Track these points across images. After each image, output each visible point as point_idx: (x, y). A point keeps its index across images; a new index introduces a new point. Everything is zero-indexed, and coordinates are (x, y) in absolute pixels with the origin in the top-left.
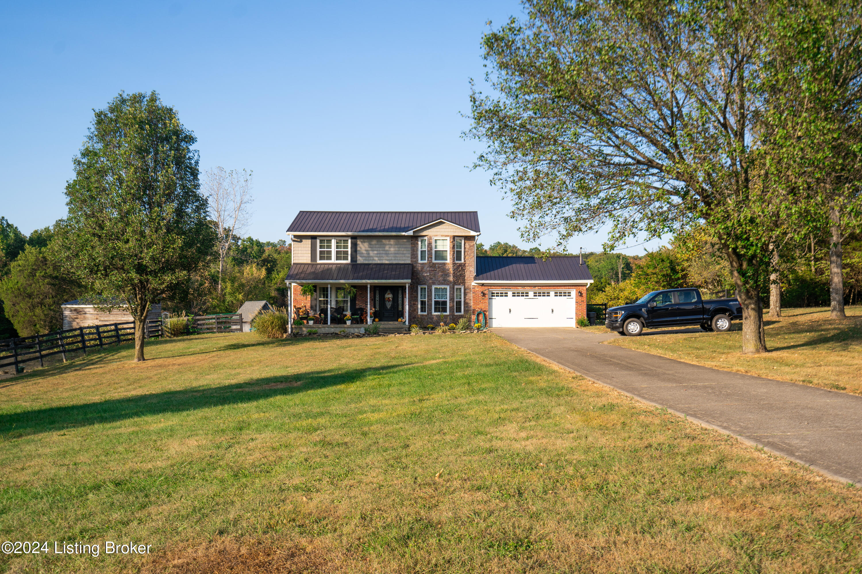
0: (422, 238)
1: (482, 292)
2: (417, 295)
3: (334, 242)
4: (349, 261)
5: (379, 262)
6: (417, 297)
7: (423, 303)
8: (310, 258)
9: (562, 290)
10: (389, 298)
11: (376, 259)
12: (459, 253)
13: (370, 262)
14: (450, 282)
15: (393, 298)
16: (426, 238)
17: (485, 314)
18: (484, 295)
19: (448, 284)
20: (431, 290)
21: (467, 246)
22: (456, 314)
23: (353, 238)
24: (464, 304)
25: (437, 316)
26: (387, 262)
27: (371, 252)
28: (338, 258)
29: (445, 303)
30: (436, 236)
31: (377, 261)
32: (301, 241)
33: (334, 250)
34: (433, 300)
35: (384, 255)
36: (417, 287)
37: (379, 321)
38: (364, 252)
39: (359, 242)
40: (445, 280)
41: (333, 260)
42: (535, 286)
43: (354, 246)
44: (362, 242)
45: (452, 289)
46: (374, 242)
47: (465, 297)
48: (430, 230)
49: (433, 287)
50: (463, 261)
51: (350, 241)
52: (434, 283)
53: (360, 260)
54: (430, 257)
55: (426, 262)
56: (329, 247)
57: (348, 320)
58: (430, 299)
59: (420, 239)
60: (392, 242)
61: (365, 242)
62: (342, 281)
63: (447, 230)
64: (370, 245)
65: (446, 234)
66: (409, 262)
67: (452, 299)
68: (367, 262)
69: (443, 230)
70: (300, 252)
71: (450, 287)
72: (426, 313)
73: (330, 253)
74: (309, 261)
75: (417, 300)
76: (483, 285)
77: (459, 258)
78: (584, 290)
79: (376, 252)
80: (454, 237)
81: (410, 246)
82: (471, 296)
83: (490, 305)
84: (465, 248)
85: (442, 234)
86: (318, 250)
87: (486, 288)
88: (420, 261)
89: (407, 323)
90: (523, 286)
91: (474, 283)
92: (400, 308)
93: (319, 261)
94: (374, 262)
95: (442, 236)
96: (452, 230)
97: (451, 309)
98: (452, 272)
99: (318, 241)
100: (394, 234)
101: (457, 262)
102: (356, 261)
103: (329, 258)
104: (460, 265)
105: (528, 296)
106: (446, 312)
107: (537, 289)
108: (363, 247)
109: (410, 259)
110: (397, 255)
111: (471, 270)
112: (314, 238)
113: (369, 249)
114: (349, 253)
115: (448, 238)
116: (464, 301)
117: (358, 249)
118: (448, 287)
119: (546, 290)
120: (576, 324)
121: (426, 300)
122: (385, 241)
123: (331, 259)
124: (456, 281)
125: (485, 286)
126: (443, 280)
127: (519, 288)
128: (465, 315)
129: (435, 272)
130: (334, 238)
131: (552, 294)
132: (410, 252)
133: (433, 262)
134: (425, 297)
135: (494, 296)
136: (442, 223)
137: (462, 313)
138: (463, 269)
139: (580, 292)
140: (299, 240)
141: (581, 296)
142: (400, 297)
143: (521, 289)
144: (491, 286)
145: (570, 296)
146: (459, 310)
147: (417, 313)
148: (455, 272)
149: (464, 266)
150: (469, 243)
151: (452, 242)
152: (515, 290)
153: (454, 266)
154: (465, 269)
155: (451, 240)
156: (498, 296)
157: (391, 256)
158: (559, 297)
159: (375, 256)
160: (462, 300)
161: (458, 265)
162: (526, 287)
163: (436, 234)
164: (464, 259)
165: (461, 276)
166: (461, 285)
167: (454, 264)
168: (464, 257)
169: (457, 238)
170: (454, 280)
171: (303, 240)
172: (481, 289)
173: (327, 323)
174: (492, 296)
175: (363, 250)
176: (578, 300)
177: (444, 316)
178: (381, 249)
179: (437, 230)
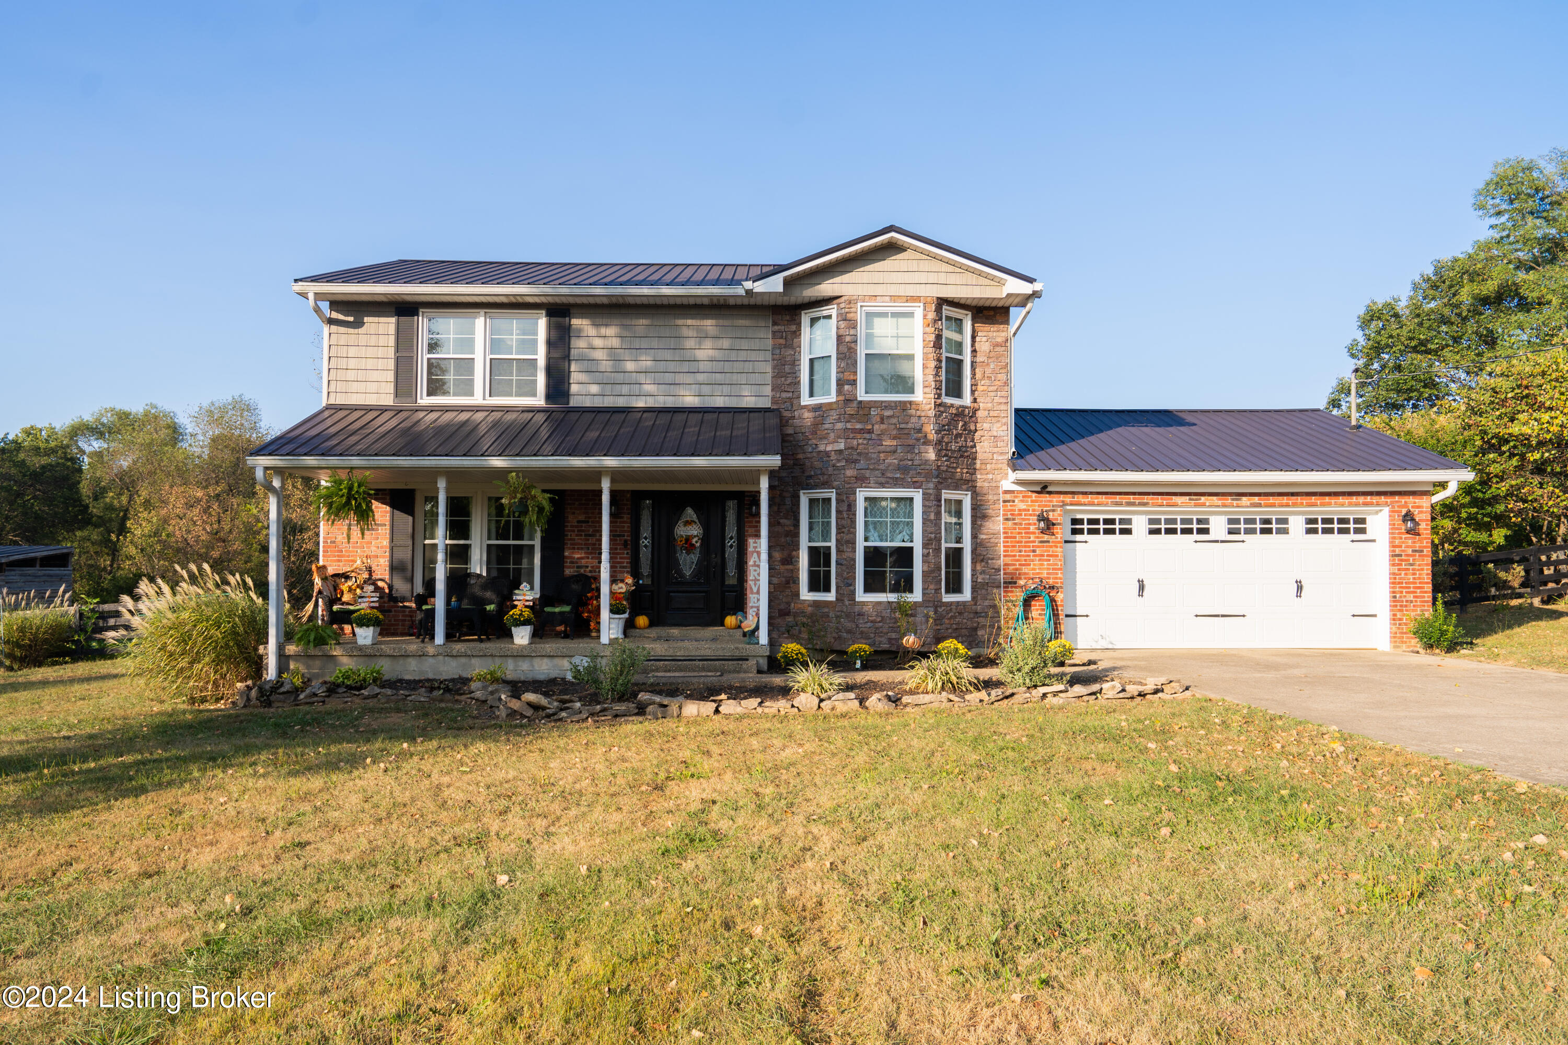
0: (816, 312)
1: (1042, 518)
2: (797, 525)
3: (482, 327)
4: (538, 398)
5: (662, 402)
6: (796, 535)
7: (819, 557)
8: (391, 388)
9: (1337, 508)
10: (688, 539)
11: (652, 390)
12: (955, 366)
13: (632, 402)
14: (927, 475)
15: (705, 539)
16: (832, 310)
17: (1053, 600)
18: (1048, 526)
19: (916, 485)
20: (851, 507)
21: (983, 345)
22: (948, 598)
23: (557, 307)
24: (974, 562)
25: (874, 605)
27: (629, 366)
28: (497, 388)
29: (904, 556)
30: (873, 298)
32: (358, 324)
33: (481, 355)
34: (861, 545)
35: (680, 378)
36: (797, 498)
37: (652, 624)
38: (598, 361)
39: (577, 325)
40: (904, 468)
41: (479, 397)
42: (1234, 492)
43: (560, 339)
44: (589, 323)
45: (933, 503)
46: (640, 327)
47: (974, 536)
48: (846, 278)
49: (861, 496)
50: (967, 400)
51: (543, 324)
52: (862, 480)
53: (582, 394)
54: (845, 382)
55: (831, 398)
56: (467, 345)
57: (522, 623)
58: (847, 541)
59: (807, 312)
60: (709, 325)
61: (601, 323)
62: (498, 462)
63: (919, 277)
64: (626, 338)
65: (911, 291)
66: (766, 403)
67: (931, 542)
68: (609, 402)
69: (899, 276)
70: (352, 363)
71: (926, 497)
72: (831, 596)
73: (465, 366)
74: (388, 400)
75: (797, 547)
76: (1044, 488)
77: (955, 389)
78: (1422, 507)
79: (648, 363)
80: (942, 302)
81: (769, 343)
82: (996, 526)
83: (1069, 565)
84: (974, 351)
85: (894, 290)
86: (423, 356)
87: (1056, 499)
88: (806, 400)
89: (763, 637)
90: (1194, 493)
91: (1009, 480)
92: (731, 580)
93: (425, 400)
94: (640, 403)
95: (894, 298)
96: (933, 278)
97: (930, 575)
98: (932, 436)
99: (424, 324)
101: (949, 400)
102: (566, 398)
103: (464, 387)
104: (961, 413)
105: (1205, 531)
106: (911, 590)
107: (1245, 508)
108: (592, 342)
109: (768, 390)
110: (722, 378)
111: (997, 435)
112: (407, 307)
113: (624, 350)
114: (541, 366)
115: (919, 312)
116: (974, 551)
117: (576, 349)
118: (918, 496)
119: (1273, 510)
120: (1396, 638)
121: (832, 544)
122: (680, 322)
123: (471, 394)
124: (947, 471)
125: (1050, 493)
126: (898, 468)
127: (1176, 499)
128: (976, 604)
129: (867, 436)
130: (482, 312)
131: (1297, 524)
132: (768, 368)
133: (859, 399)
134: (826, 536)
135: (1081, 532)
136: (891, 248)
137: (966, 595)
138: (970, 431)
139: (1408, 517)
140: (351, 319)
141: (1413, 532)
142: (731, 531)
143: (1183, 508)
144: (1073, 493)
145: (1363, 531)
146: (955, 585)
147: (797, 594)
148: (943, 438)
149: (971, 417)
150: (989, 334)
151: (935, 321)
152: (1163, 510)
153: (940, 416)
154: (976, 430)
155: (932, 315)
156: (1096, 532)
157: (701, 378)
158: (1320, 536)
159: (642, 378)
160: (967, 545)
161: (954, 412)
162: (1203, 498)
163: (871, 290)
164: (973, 392)
165: (962, 456)
166: (964, 487)
167: (942, 409)
168: (972, 385)
169: (947, 310)
170: (938, 467)
171: (366, 319)
172: (1034, 504)
173: (432, 638)
174: (1075, 532)
175: (599, 355)
176: (1401, 547)
177: (899, 606)
178: (667, 355)
179: (876, 277)
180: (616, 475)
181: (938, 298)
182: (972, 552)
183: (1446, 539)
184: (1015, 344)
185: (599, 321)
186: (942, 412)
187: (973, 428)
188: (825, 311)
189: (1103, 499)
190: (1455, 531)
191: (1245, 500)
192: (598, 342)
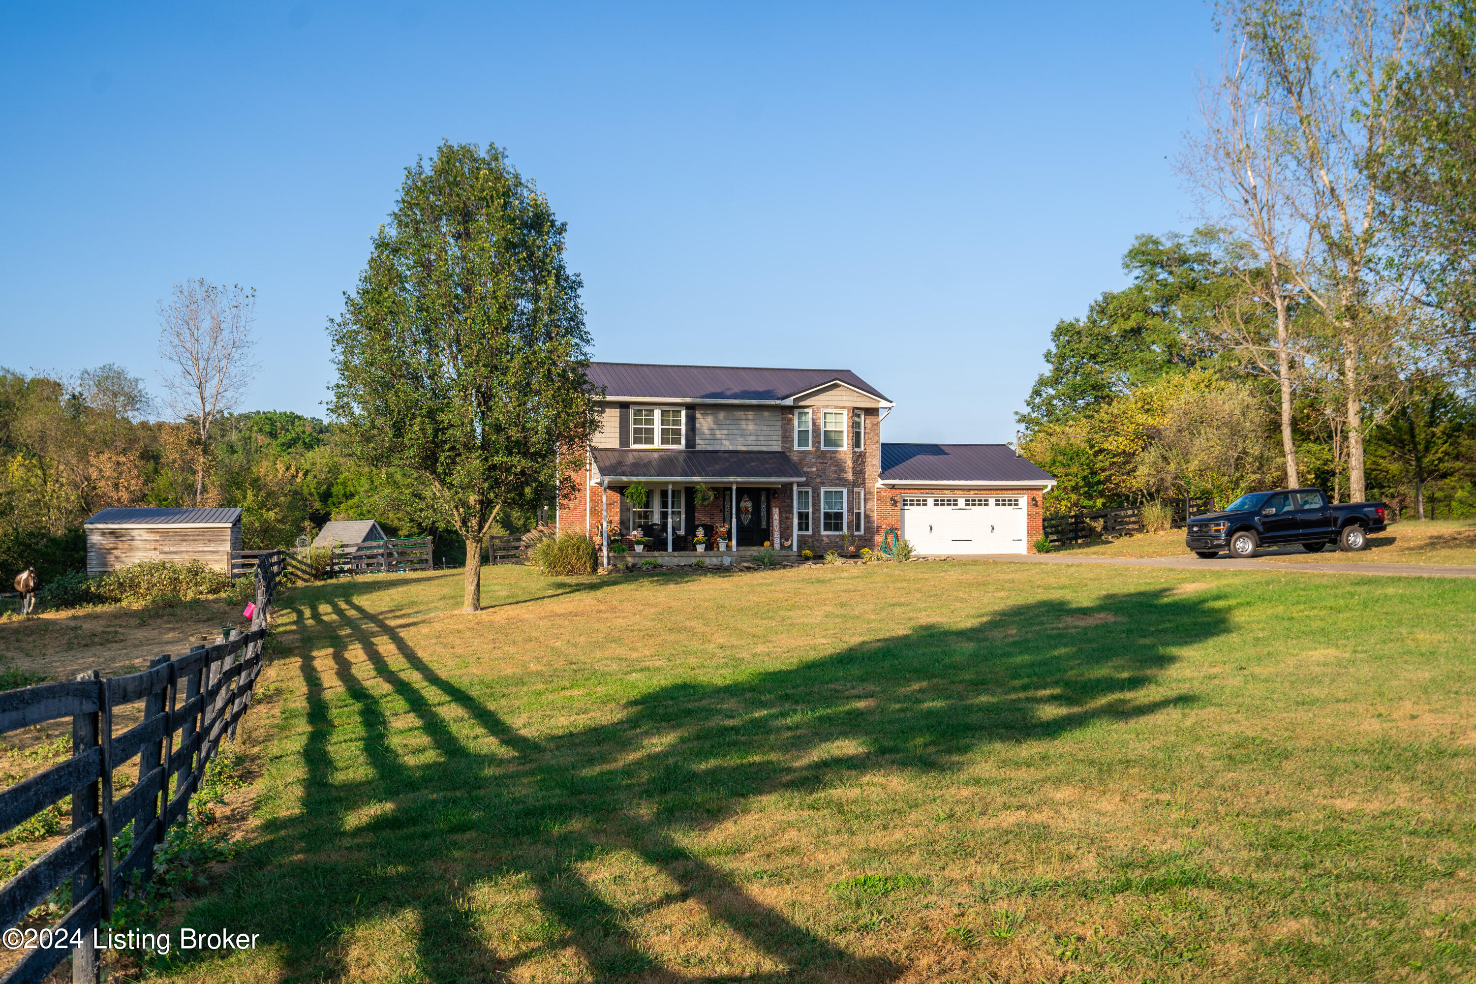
0: (801, 411)
1: (892, 499)
2: (792, 502)
3: (657, 413)
4: (682, 445)
5: (731, 448)
6: (792, 507)
7: (803, 517)
8: (618, 441)
9: (1007, 495)
10: (746, 508)
11: (727, 443)
12: (857, 435)
13: (717, 448)
14: (849, 482)
15: (753, 508)
16: (810, 411)
17: (896, 534)
18: (895, 503)
19: (844, 486)
20: (819, 495)
21: (869, 426)
22: (856, 533)
23: (690, 407)
24: (865, 518)
25: (828, 536)
26: (743, 448)
27: (717, 432)
28: (664, 441)
29: (839, 516)
30: (827, 407)
31: (728, 446)
32: (603, 412)
33: (657, 427)
34: (822, 511)
35: (738, 437)
38: (706, 431)
39: (698, 415)
40: (840, 479)
41: (657, 444)
42: (969, 489)
43: (691, 420)
44: (703, 415)
45: (851, 493)
46: (721, 415)
47: (865, 507)
48: (817, 398)
49: (822, 490)
50: (862, 449)
51: (683, 413)
52: (823, 484)
53: (701, 444)
54: (816, 442)
55: (810, 448)
56: (650, 421)
57: (701, 543)
58: (816, 510)
59: (796, 412)
60: (751, 414)
61: (707, 415)
63: (845, 398)
64: (716, 420)
65: (842, 404)
66: (779, 449)
67: (850, 510)
68: (711, 448)
69: (838, 398)
71: (848, 491)
72: (810, 533)
73: (651, 431)
74: (617, 446)
75: (792, 512)
76: (893, 487)
77: (857, 444)
78: (1039, 495)
79: (725, 432)
80: (855, 408)
81: (780, 423)
82: (874, 504)
83: (902, 519)
84: (865, 428)
85: (839, 404)
86: (632, 426)
87: (898, 491)
88: (796, 448)
89: (795, 548)
90: (951, 489)
91: (880, 483)
92: (764, 524)
93: (633, 446)
94: (723, 448)
95: (836, 407)
96: (851, 399)
97: (850, 524)
98: (851, 465)
99: (632, 412)
100: (754, 402)
101: (856, 450)
102: (694, 446)
103: (650, 441)
104: (860, 455)
105: (956, 505)
106: (842, 530)
107: (972, 495)
108: (704, 422)
109: (779, 443)
110: (762, 438)
111: (874, 463)
112: (624, 406)
113: (714, 426)
114: (683, 432)
115: (845, 412)
116: (865, 514)
117: (698, 426)
118: (845, 490)
119: (983, 495)
120: (1029, 549)
121: (810, 510)
122: (739, 413)
123: (653, 443)
124: (855, 480)
125: (895, 489)
126: (837, 479)
127: (945, 492)
128: (865, 536)
129: (824, 465)
130: (656, 408)
131: (992, 501)
132: (780, 433)
133: (822, 449)
134: (807, 507)
135: (907, 505)
136: (836, 386)
137: (862, 532)
138: (864, 462)
139: (1034, 499)
140: (600, 409)
141: (1036, 505)
142: (764, 506)
143: (948, 494)
144: (904, 489)
145: (1017, 505)
146: (858, 529)
147: (792, 533)
148: (854, 466)
149: (864, 456)
150: (870, 420)
151: (851, 416)
152: (939, 495)
153: (853, 457)
154: (866, 462)
155: (850, 414)
156: (913, 505)
157: (749, 438)
158: (1001, 507)
159: (722, 438)
160: (862, 511)
161: (858, 455)
162: (955, 491)
163: (826, 403)
164: (865, 445)
165: (861, 474)
166: (862, 487)
167: (854, 454)
168: (864, 443)
169: (856, 412)
170: (852, 478)
171: (606, 409)
172: (888, 494)
173: (666, 550)
174: (904, 505)
176: (1031, 512)
177: (838, 536)
178: (734, 427)
179: (828, 398)
180: (737, 483)
181: (853, 407)
183: (1076, 504)
184: (881, 424)
188: (806, 410)
189: (916, 491)
190: (1078, 500)
191: (972, 492)
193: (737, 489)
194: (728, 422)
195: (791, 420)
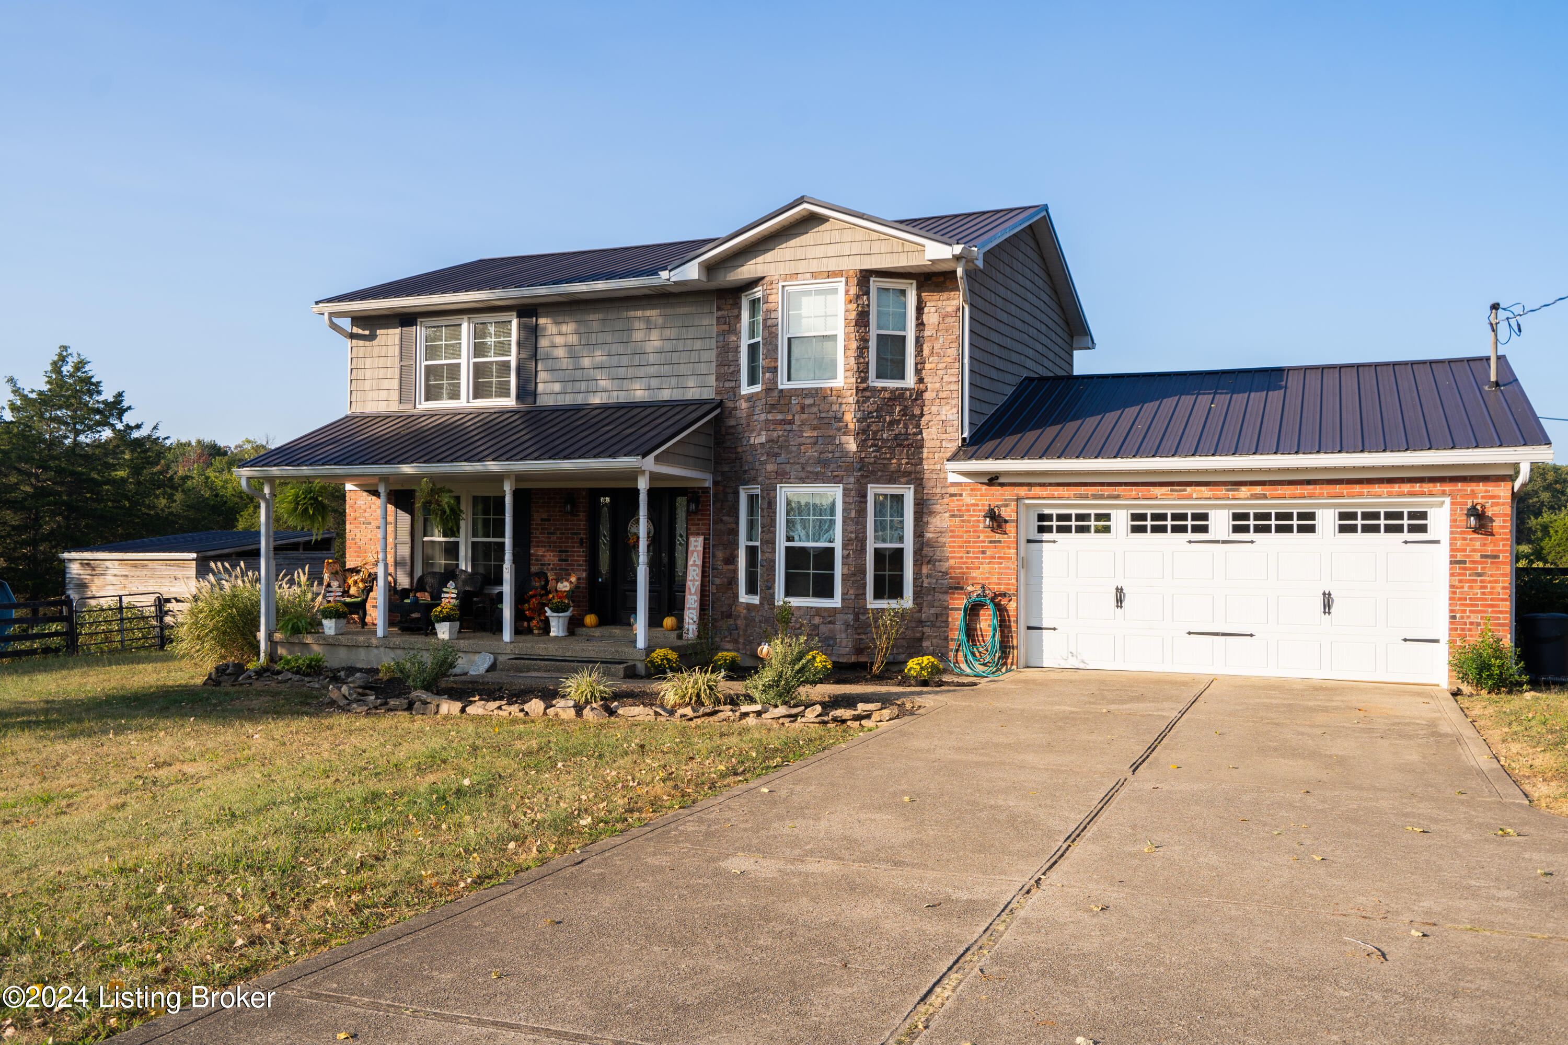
0: (752, 295)
1: (992, 514)
2: (737, 523)
3: (466, 332)
4: (511, 399)
5: (614, 398)
6: (735, 532)
7: (751, 557)
8: (395, 395)
9: (1378, 499)
11: (604, 385)
12: (891, 346)
13: (583, 399)
14: (848, 468)
15: (657, 537)
16: (762, 288)
17: (1001, 610)
18: (1001, 524)
19: (835, 480)
20: (774, 505)
21: (931, 317)
22: (877, 605)
23: (527, 309)
24: (918, 564)
25: (794, 610)
26: (637, 396)
27: (586, 362)
28: (479, 391)
29: (825, 557)
30: (795, 277)
31: (605, 392)
32: (372, 337)
34: (781, 544)
35: (626, 372)
36: (737, 493)
37: (603, 622)
38: (561, 359)
39: (544, 324)
40: (825, 463)
41: (465, 402)
42: (1232, 482)
43: (530, 341)
44: (554, 322)
45: (857, 499)
46: (596, 318)
47: (919, 534)
48: (769, 256)
49: (783, 492)
50: (910, 381)
51: (514, 322)
52: (783, 476)
53: (548, 393)
54: (770, 369)
55: (761, 387)
56: (454, 351)
57: (441, 619)
58: (767, 541)
59: (746, 301)
61: (564, 321)
63: (837, 249)
64: (585, 333)
65: (832, 265)
66: (708, 394)
67: (855, 542)
68: (567, 400)
69: (819, 251)
70: (369, 373)
71: (848, 493)
72: (758, 599)
73: (454, 371)
74: (393, 405)
75: (735, 547)
76: (993, 479)
77: (892, 367)
78: (1496, 497)
79: (598, 362)
80: (865, 277)
81: (715, 330)
82: (939, 523)
83: (1031, 568)
84: (920, 325)
85: (814, 266)
86: (422, 363)
87: (1009, 493)
88: (744, 389)
89: (641, 645)
90: (1178, 482)
91: (957, 472)
93: (423, 406)
94: (596, 400)
95: (815, 274)
96: (856, 249)
97: (855, 580)
98: (854, 426)
99: (422, 332)
101: (881, 383)
102: (534, 399)
103: (454, 391)
104: (898, 396)
105: (1204, 528)
106: (830, 594)
107: (1245, 499)
108: (557, 342)
109: (712, 381)
110: (671, 369)
111: (947, 417)
112: (408, 321)
113: (580, 351)
114: (514, 368)
115: (841, 287)
116: (918, 552)
117: (543, 349)
118: (837, 493)
119: (1294, 501)
121: (759, 543)
122: (632, 314)
123: (459, 398)
124: (875, 463)
125: (1002, 485)
126: (819, 461)
127: (1158, 491)
128: (920, 611)
129: (788, 427)
130: (466, 317)
131: (1325, 519)
132: (712, 355)
133: (780, 387)
135: (1049, 529)
136: (812, 221)
137: (907, 601)
138: (913, 416)
139: (1477, 510)
140: (367, 332)
141: (1482, 531)
142: (681, 532)
144: (1029, 485)
145: (1423, 529)
147: (736, 596)
148: (869, 426)
149: (916, 399)
150: (938, 304)
151: (858, 297)
152: (1148, 502)
153: (864, 402)
154: (922, 415)
155: (853, 290)
156: (1067, 530)
157: (651, 370)
158: (1362, 535)
159: (598, 374)
160: (908, 546)
161: (887, 395)
162: (1189, 489)
163: (793, 267)
164: (918, 371)
165: (899, 445)
166: (903, 480)
167: (868, 394)
168: (916, 364)
169: (875, 283)
170: (861, 459)
171: (378, 332)
172: (983, 498)
174: (1042, 530)
175: (560, 352)
176: (1465, 550)
177: (818, 611)
178: (619, 349)
179: (800, 253)
181: (861, 271)
182: (915, 553)
185: (560, 319)
186: (869, 398)
187: (917, 412)
188: (756, 292)
189: (1062, 491)
191: (1244, 491)
192: (559, 340)
193: (516, 494)
194: (609, 338)
195: (738, 317)
